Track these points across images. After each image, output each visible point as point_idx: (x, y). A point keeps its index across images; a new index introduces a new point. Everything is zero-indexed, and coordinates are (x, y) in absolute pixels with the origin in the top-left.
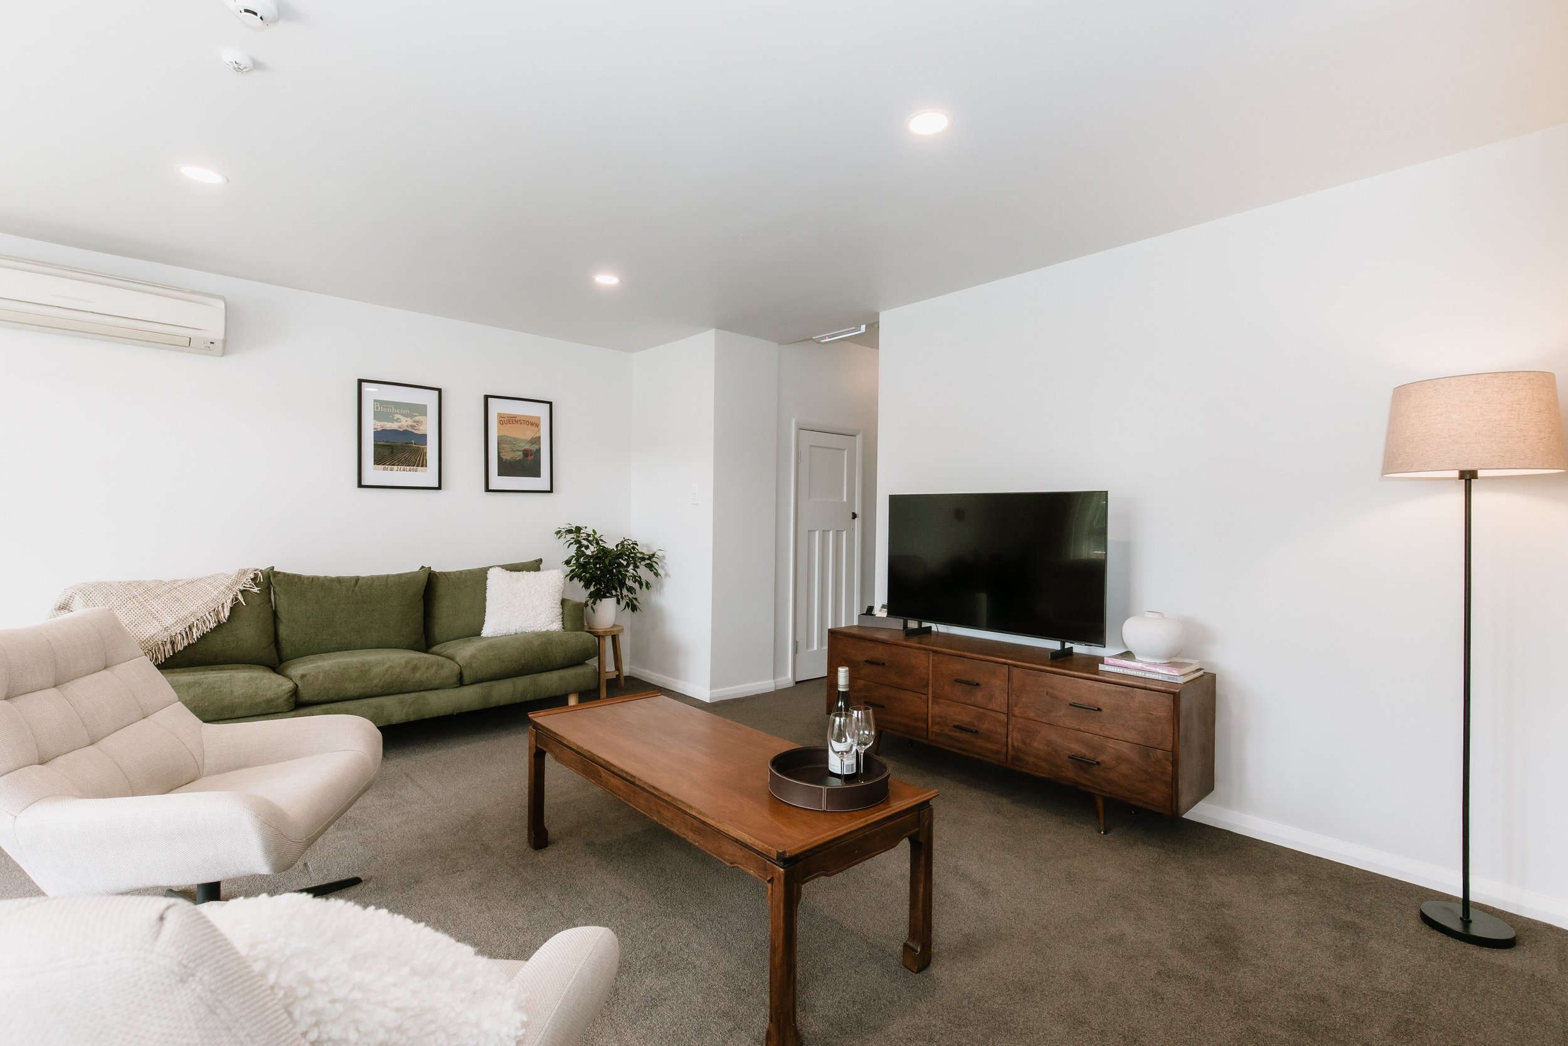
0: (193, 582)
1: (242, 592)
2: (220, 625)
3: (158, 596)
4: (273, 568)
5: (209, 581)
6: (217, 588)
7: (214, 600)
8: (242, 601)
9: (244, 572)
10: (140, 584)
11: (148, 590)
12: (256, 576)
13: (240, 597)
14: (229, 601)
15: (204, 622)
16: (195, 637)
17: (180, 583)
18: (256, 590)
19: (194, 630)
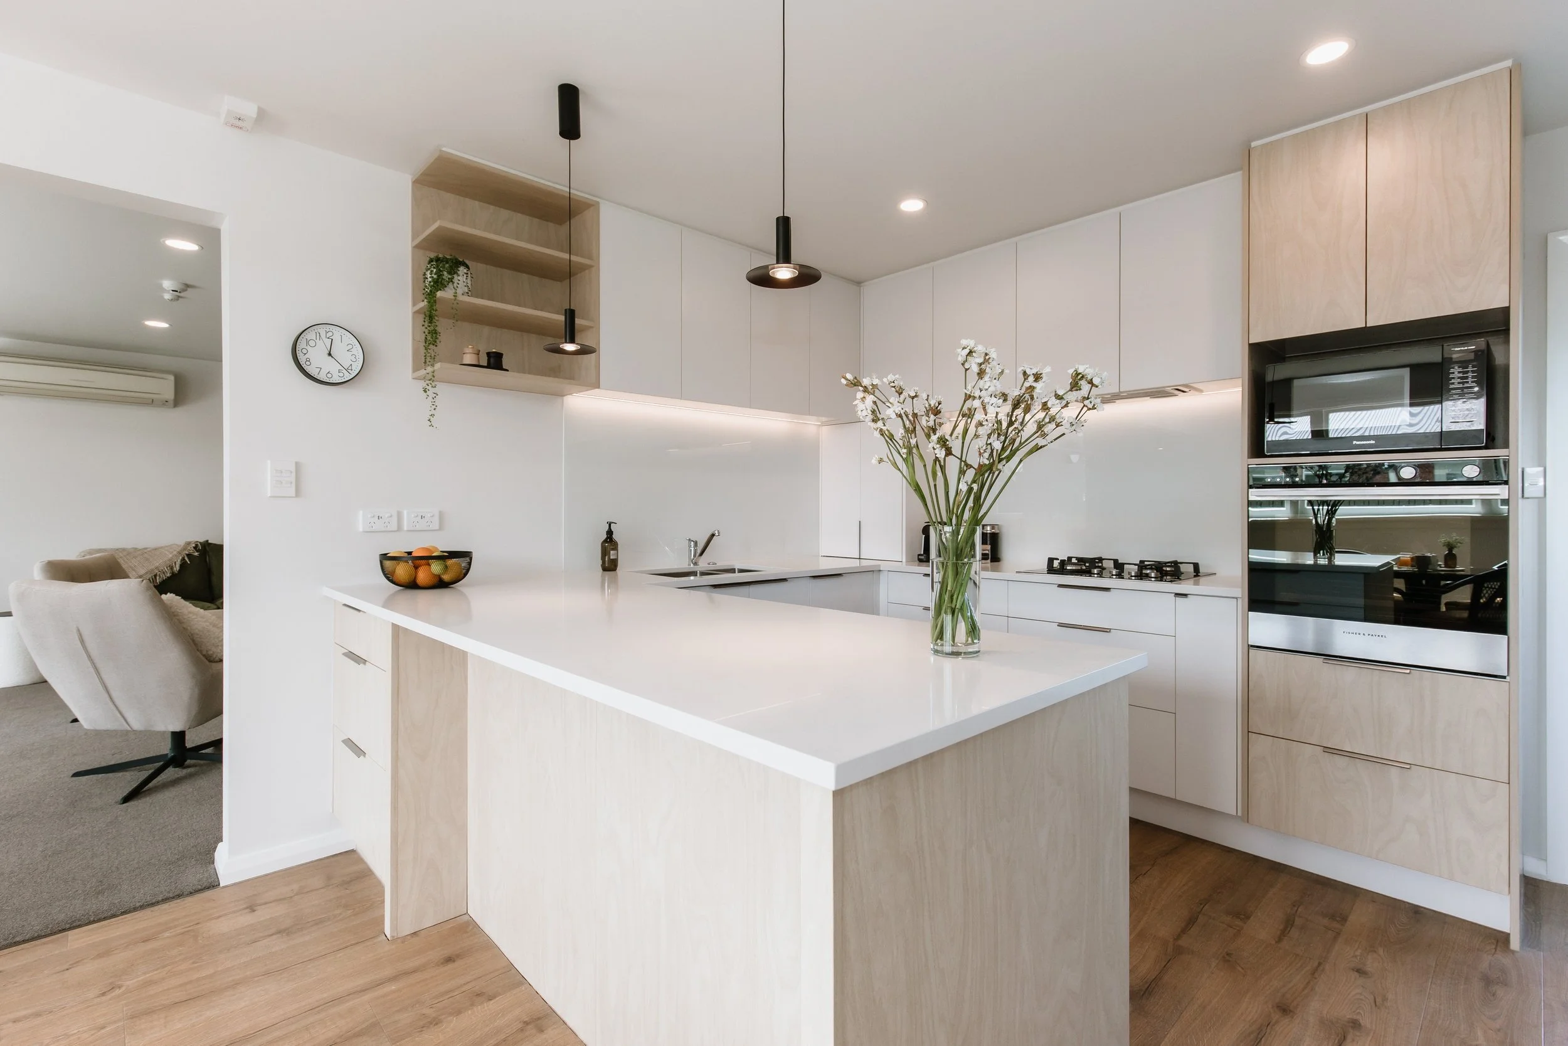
0: (156, 549)
1: (188, 555)
2: (173, 575)
3: (135, 557)
4: (208, 541)
5: (166, 548)
6: (171, 553)
7: (170, 560)
8: (187, 560)
9: (189, 543)
10: (124, 550)
11: (129, 554)
12: (197, 545)
13: (186, 558)
14: (179, 561)
15: (164, 573)
16: (158, 581)
17: (148, 550)
18: (196, 554)
19: (158, 578)
